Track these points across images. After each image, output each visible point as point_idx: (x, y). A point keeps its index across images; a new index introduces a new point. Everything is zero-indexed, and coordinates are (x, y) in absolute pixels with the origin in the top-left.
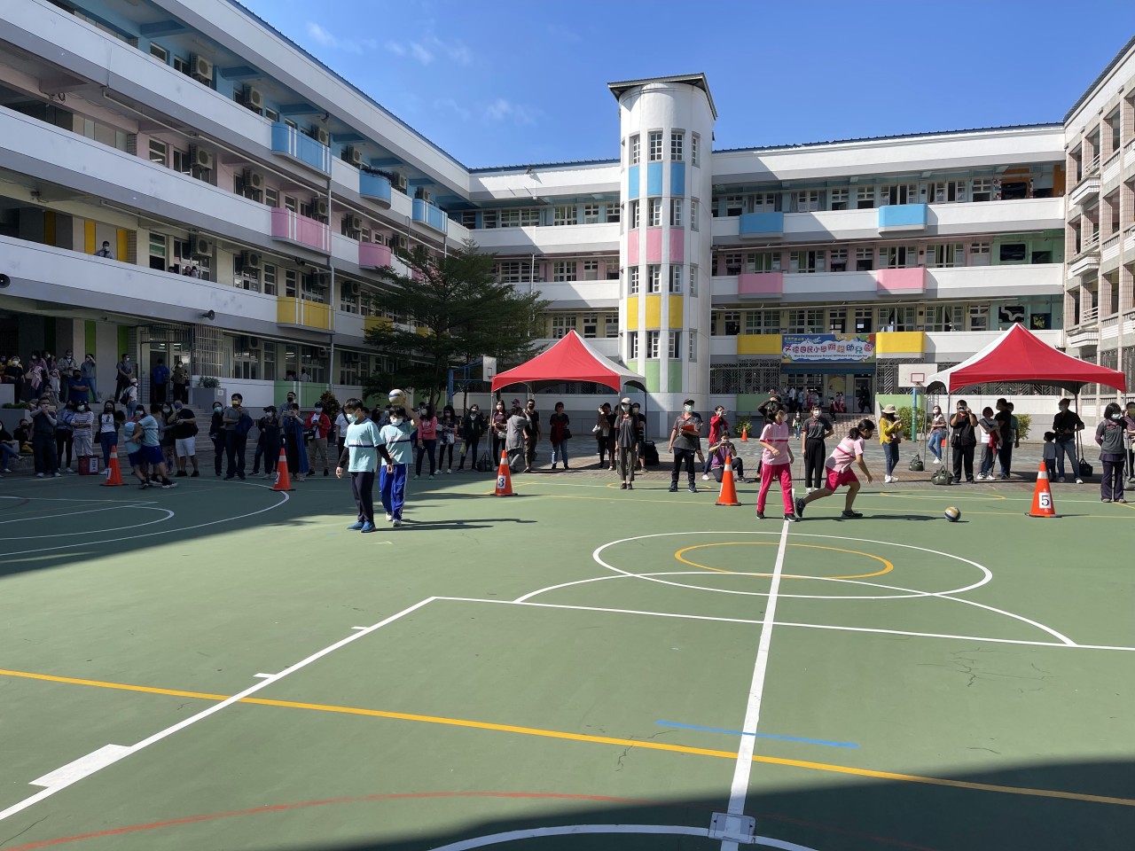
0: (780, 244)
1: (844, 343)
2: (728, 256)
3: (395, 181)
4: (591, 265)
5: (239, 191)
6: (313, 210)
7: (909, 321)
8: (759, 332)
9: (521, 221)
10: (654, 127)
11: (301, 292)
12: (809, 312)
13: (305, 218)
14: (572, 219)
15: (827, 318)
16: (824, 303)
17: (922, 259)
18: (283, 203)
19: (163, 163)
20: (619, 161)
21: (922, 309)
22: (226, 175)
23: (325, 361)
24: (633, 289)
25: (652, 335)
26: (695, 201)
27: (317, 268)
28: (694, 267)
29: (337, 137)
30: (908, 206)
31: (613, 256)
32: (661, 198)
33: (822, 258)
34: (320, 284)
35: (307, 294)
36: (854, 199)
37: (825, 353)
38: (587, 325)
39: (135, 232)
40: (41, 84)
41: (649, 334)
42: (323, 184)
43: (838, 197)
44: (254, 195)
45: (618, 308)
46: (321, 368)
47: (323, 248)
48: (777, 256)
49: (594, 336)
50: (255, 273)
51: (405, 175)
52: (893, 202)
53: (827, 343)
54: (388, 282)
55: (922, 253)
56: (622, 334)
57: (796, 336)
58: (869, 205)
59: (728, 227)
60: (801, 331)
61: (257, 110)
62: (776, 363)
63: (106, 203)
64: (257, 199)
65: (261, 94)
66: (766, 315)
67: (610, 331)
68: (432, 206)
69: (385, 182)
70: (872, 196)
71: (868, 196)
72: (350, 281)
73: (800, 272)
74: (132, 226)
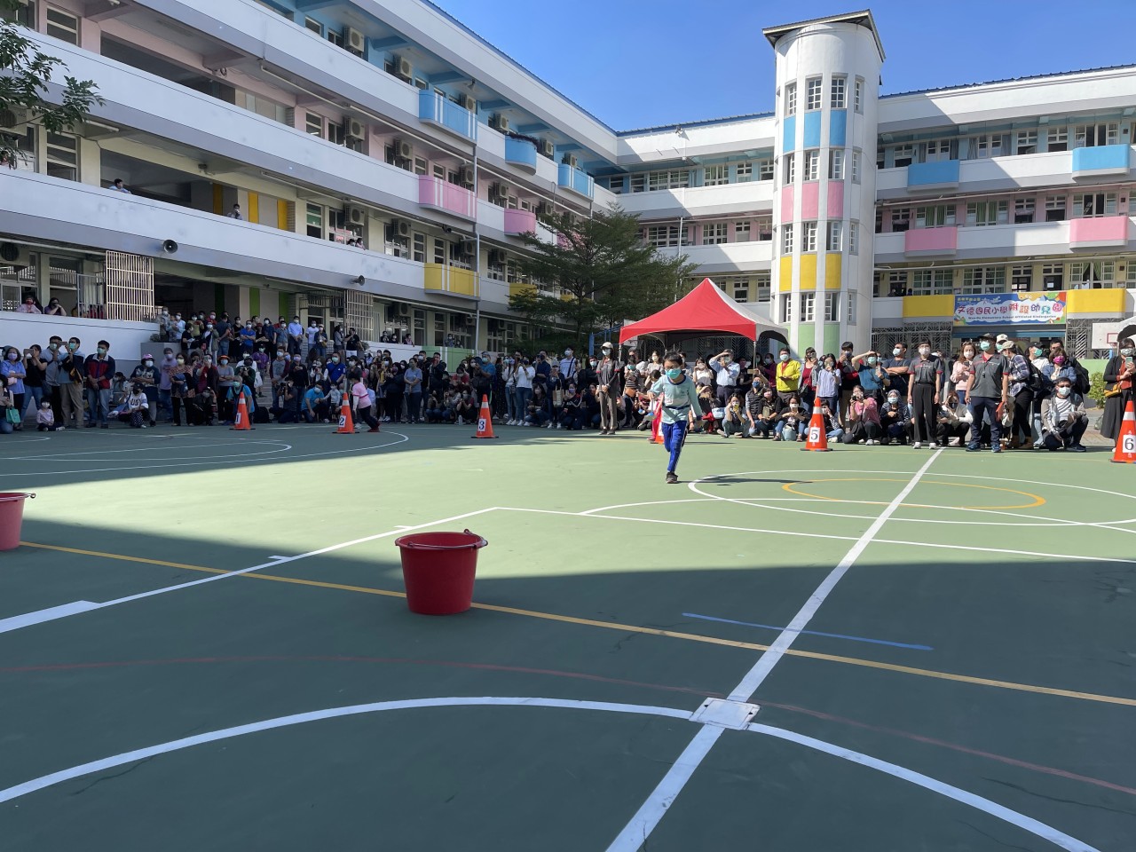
0: (954, 196)
1: (1029, 303)
2: (895, 211)
3: (541, 147)
4: (743, 226)
5: (389, 160)
6: (460, 177)
7: (1108, 277)
8: (928, 293)
9: (669, 184)
10: (813, 72)
11: (449, 261)
12: (988, 269)
13: (453, 185)
14: (724, 179)
15: (1009, 276)
16: (1006, 259)
17: (1125, 207)
18: (431, 172)
19: (319, 136)
20: (773, 114)
21: (1123, 263)
22: (377, 145)
23: (472, 329)
24: (787, 249)
25: (806, 297)
26: (857, 151)
27: (464, 236)
28: (854, 224)
29: (484, 105)
30: (1107, 147)
31: (766, 216)
32: (819, 150)
33: (1005, 209)
34: (467, 252)
35: (455, 262)
36: (1044, 140)
37: (1005, 315)
38: (738, 289)
39: (294, 202)
40: (205, 59)
41: (803, 297)
42: (469, 150)
43: (1024, 141)
44: (404, 164)
45: (770, 270)
46: (468, 335)
47: (469, 215)
48: (952, 210)
49: (745, 301)
50: (405, 241)
51: (552, 141)
52: (1090, 143)
53: (1008, 303)
54: (531, 248)
55: (1123, 200)
56: (774, 297)
57: (969, 297)
58: (1063, 147)
59: (895, 179)
60: (977, 291)
61: (407, 80)
62: (947, 326)
63: (266, 173)
64: (406, 168)
65: (410, 64)
66: (937, 275)
67: (762, 295)
68: (579, 172)
69: (531, 147)
70: (1065, 138)
71: (1061, 138)
72: (498, 249)
73: (978, 225)
74: (292, 198)
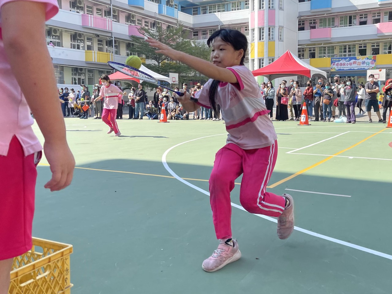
0: (333, 13)
1: (361, 61)
9: (217, 10)
14: (239, 7)
15: (357, 48)
25: (261, 60)
28: (282, 28)
33: (355, 19)
37: (351, 66)
42: (108, 2)
47: (108, 29)
48: (333, 20)
53: (352, 61)
59: (306, 7)
66: (328, 49)
68: (169, 7)
